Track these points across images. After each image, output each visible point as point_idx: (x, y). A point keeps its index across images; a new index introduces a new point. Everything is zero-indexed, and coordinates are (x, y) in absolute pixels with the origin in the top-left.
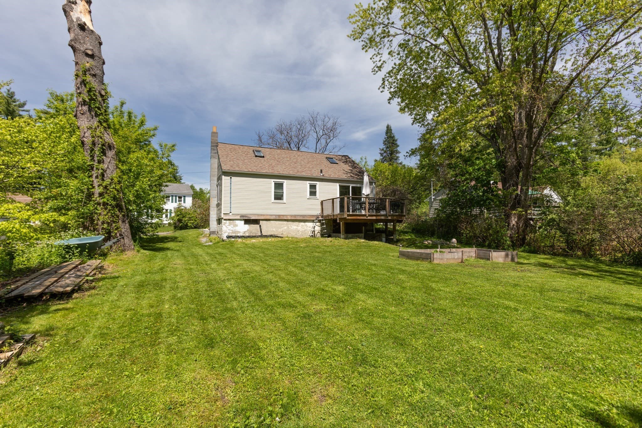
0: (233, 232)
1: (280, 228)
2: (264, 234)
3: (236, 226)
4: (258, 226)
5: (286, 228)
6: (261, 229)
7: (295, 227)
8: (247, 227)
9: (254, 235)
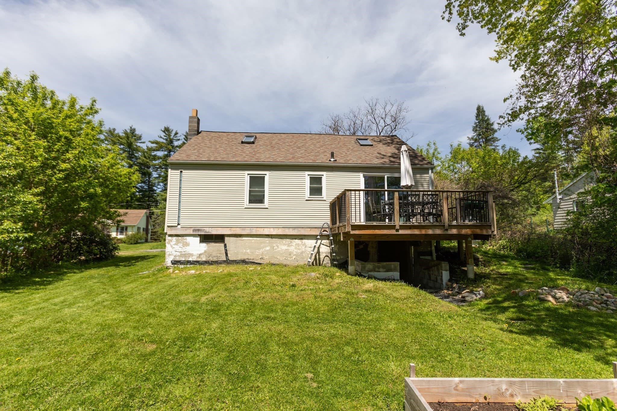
0: (181, 255)
1: (259, 249)
2: (231, 257)
3: (187, 244)
4: (223, 245)
5: (268, 248)
6: (226, 251)
7: (285, 248)
8: (204, 247)
9: (215, 259)
